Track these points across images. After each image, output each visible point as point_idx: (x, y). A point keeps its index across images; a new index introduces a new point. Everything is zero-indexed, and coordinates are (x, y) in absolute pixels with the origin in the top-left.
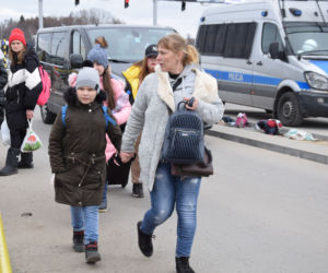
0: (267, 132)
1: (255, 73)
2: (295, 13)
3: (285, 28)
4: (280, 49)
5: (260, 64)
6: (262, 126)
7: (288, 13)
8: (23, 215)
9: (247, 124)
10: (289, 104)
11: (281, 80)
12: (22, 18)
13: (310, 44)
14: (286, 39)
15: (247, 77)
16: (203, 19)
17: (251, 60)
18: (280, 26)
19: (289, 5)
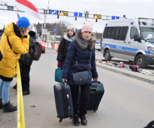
0: (133, 71)
1: (127, 46)
2: (144, 24)
3: (140, 29)
4: (138, 37)
5: (129, 43)
7: (141, 24)
8: (31, 107)
9: (123, 67)
10: (141, 59)
11: (137, 50)
13: (150, 36)
14: (141, 33)
15: (123, 48)
16: (107, 25)
17: (126, 41)
18: (138, 28)
19: (141, 21)
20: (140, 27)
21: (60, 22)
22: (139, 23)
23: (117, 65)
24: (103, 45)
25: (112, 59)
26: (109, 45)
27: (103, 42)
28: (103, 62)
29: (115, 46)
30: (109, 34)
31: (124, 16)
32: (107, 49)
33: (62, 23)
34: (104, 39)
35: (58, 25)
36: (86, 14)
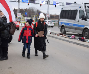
0: (81, 41)
1: (77, 24)
3: (86, 11)
4: (85, 17)
5: (78, 21)
6: (80, 39)
7: (87, 7)
8: (9, 68)
9: (75, 38)
10: (87, 33)
11: (84, 26)
12: (15, 9)
14: (86, 14)
15: (74, 25)
16: (62, 9)
17: (76, 20)
18: (85, 11)
19: (87, 5)
20: (85, 10)
21: (30, 8)
22: (85, 7)
23: (70, 37)
24: (60, 23)
25: (67, 33)
26: (64, 23)
27: (60, 21)
28: (60, 35)
29: (68, 24)
30: (64, 15)
31: (75, 2)
32: (63, 26)
33: (31, 9)
34: (60, 19)
35: (29, 10)
36: (48, 2)
